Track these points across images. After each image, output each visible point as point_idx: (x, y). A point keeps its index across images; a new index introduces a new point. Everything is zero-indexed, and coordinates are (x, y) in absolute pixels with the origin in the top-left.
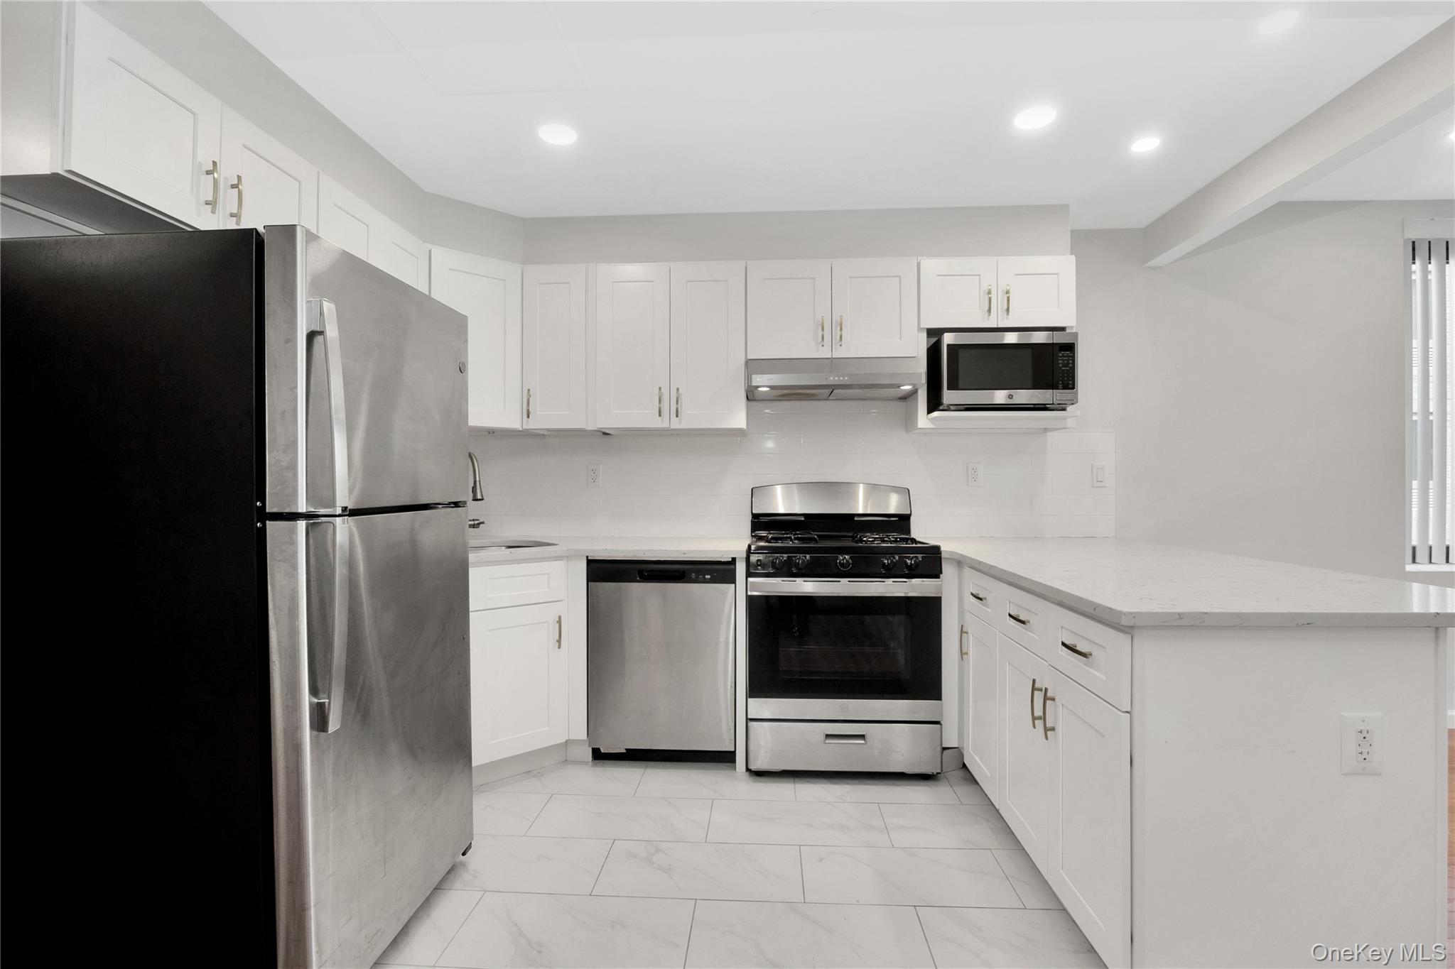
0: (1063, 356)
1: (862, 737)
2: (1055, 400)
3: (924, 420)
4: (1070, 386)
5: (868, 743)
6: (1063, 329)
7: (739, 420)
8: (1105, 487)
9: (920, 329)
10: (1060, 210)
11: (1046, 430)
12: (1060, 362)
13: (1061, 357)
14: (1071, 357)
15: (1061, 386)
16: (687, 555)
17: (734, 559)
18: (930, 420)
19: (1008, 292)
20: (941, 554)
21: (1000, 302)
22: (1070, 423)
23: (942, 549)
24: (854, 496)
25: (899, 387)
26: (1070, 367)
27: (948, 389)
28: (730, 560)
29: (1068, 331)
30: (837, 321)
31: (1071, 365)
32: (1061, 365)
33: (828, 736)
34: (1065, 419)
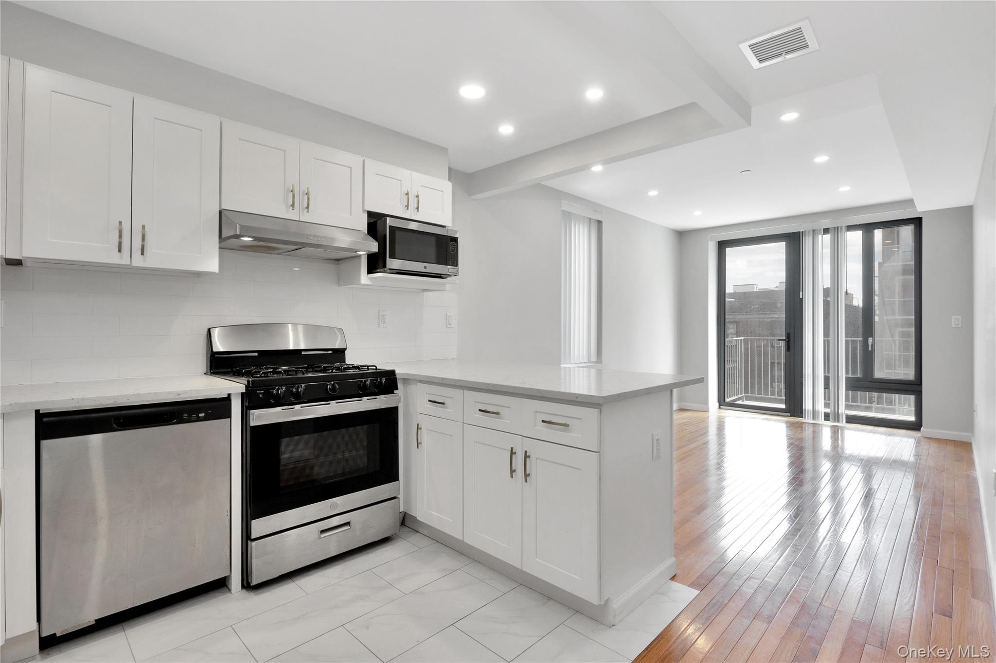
0: (451, 245)
1: (348, 524)
2: (448, 272)
3: (365, 278)
4: (455, 264)
5: (352, 527)
6: (443, 226)
7: (212, 264)
8: (452, 328)
9: (364, 211)
10: (441, 150)
11: (424, 290)
12: (450, 248)
13: (449, 245)
14: (455, 246)
15: (449, 263)
16: (181, 396)
17: (229, 395)
18: (370, 279)
19: (417, 196)
20: (396, 376)
21: (413, 203)
22: (448, 287)
23: (397, 372)
24: (286, 336)
25: (356, 252)
26: (455, 252)
27: (389, 258)
28: (227, 396)
29: (447, 228)
30: (304, 191)
32: (450, 251)
33: (323, 532)
34: (444, 284)
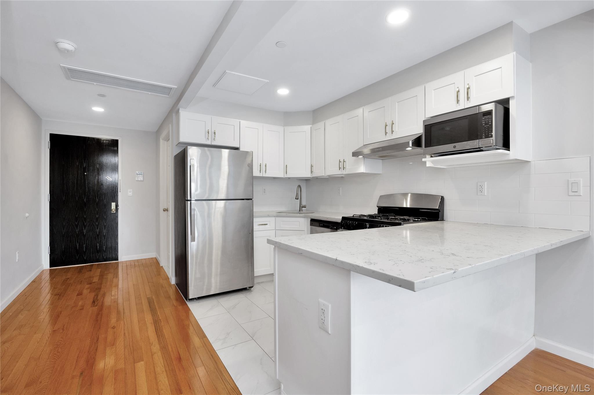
0: (485, 119)
2: (480, 145)
4: (490, 136)
7: (361, 169)
12: (483, 123)
13: (483, 120)
14: (490, 118)
15: (483, 137)
16: (328, 219)
19: (469, 88)
21: (465, 96)
26: (490, 124)
27: (425, 147)
31: (490, 123)
32: (484, 125)
